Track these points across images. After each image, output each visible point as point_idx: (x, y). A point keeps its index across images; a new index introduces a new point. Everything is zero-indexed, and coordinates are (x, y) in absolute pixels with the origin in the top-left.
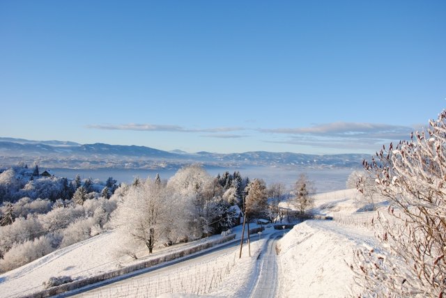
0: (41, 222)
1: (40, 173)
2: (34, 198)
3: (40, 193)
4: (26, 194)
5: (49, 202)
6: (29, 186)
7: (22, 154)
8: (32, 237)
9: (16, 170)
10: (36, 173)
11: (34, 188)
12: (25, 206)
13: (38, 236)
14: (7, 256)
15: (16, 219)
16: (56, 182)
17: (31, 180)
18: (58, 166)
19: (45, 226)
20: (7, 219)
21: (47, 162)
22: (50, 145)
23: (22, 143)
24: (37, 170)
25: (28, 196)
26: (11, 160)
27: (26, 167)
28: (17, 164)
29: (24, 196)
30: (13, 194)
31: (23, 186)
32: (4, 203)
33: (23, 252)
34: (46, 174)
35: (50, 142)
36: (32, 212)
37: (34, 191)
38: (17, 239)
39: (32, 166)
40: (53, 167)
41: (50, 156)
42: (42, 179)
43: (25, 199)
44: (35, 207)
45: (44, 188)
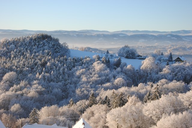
0: (182, 100)
1: (174, 59)
2: (171, 80)
3: (174, 76)
4: (164, 77)
5: (183, 83)
6: (166, 70)
7: (156, 44)
8: (176, 112)
9: (154, 56)
10: (170, 59)
11: (170, 71)
12: (164, 86)
13: (182, 111)
14: (159, 123)
15: (162, 96)
16: (188, 67)
17: (168, 64)
18: (186, 53)
19: (186, 104)
20: (155, 95)
21: (177, 50)
22: (180, 35)
24: (171, 57)
25: (166, 78)
26: (147, 49)
27: (162, 54)
28: (154, 52)
29: (162, 78)
30: (155, 76)
31: (161, 70)
32: (148, 83)
33: (170, 122)
34: (179, 60)
35: (179, 32)
36: (172, 92)
37: (170, 74)
38: (163, 111)
39: (167, 53)
40: (182, 53)
41: (179, 44)
42: (177, 64)
43: (163, 81)
44: (172, 88)
45: (179, 72)
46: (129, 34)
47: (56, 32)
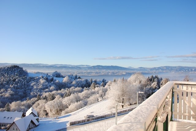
0: (80, 96)
1: (77, 77)
2: (76, 87)
3: (78, 85)
4: (73, 85)
5: (81, 88)
6: (74, 82)
7: (70, 71)
8: (77, 101)
9: (69, 76)
10: (76, 77)
11: (76, 83)
12: (73, 90)
13: (79, 101)
14: (69, 107)
15: (71, 94)
16: (83, 81)
17: (75, 80)
18: (83, 75)
19: (81, 97)
20: (68, 94)
21: (79, 73)
22: (80, 67)
23: (70, 66)
24: (76, 76)
25: (74, 86)
26: (66, 73)
27: (72, 75)
28: (69, 74)
29: (72, 86)
30: (69, 85)
31: (72, 83)
32: (66, 89)
33: (74, 106)
34: (79, 78)
35: (80, 65)
36: (76, 92)
37: (76, 84)
38: (72, 102)
39: (74, 75)
40: (81, 75)
41: (80, 71)
42: (78, 80)
43: (73, 87)
44: (77, 90)
45: (79, 83)
46: (58, 66)
47: (22, 64)
